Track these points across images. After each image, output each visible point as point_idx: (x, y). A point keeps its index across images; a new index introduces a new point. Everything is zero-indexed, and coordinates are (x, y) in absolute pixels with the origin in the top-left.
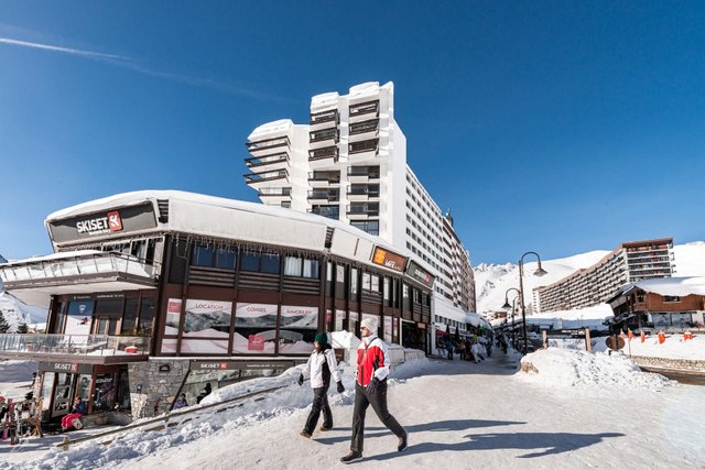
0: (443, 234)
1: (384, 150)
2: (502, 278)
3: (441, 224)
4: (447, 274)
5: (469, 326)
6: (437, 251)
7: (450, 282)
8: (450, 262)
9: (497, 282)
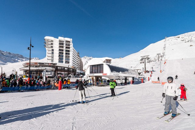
0: (77, 57)
1: (71, 49)
2: (90, 61)
3: (77, 55)
4: (78, 64)
5: (81, 73)
6: (76, 60)
7: (78, 65)
8: (78, 61)
9: (88, 62)
